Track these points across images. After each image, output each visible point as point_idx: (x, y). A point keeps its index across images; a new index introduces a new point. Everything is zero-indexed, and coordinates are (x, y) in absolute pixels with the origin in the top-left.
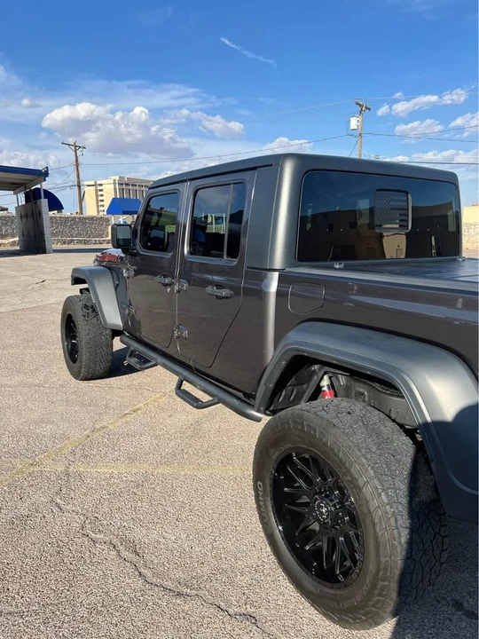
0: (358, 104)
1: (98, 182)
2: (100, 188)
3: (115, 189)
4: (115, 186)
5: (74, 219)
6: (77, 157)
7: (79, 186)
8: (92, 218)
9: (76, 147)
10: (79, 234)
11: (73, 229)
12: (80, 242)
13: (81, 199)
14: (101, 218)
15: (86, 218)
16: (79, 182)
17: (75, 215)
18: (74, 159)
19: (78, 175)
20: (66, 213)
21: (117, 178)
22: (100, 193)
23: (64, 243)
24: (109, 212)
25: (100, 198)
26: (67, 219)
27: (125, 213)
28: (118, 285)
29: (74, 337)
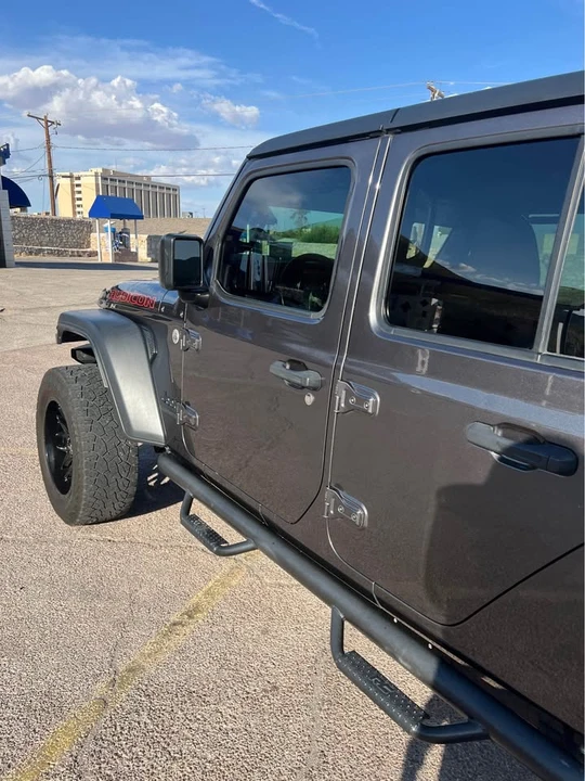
0: (429, 88)
1: (75, 174)
2: (77, 182)
3: (97, 185)
4: (97, 180)
5: (43, 221)
6: (48, 136)
7: (51, 177)
8: (69, 221)
9: (48, 123)
10: (51, 243)
11: (43, 234)
12: (51, 253)
13: (54, 196)
14: (81, 222)
15: (60, 221)
16: (51, 171)
17: (43, 216)
18: (45, 138)
19: (50, 162)
20: (32, 212)
21: (100, 171)
22: (77, 189)
23: (31, 253)
24: (91, 214)
25: (77, 196)
26: (33, 221)
27: (113, 216)
28: (155, 356)
29: (62, 441)
